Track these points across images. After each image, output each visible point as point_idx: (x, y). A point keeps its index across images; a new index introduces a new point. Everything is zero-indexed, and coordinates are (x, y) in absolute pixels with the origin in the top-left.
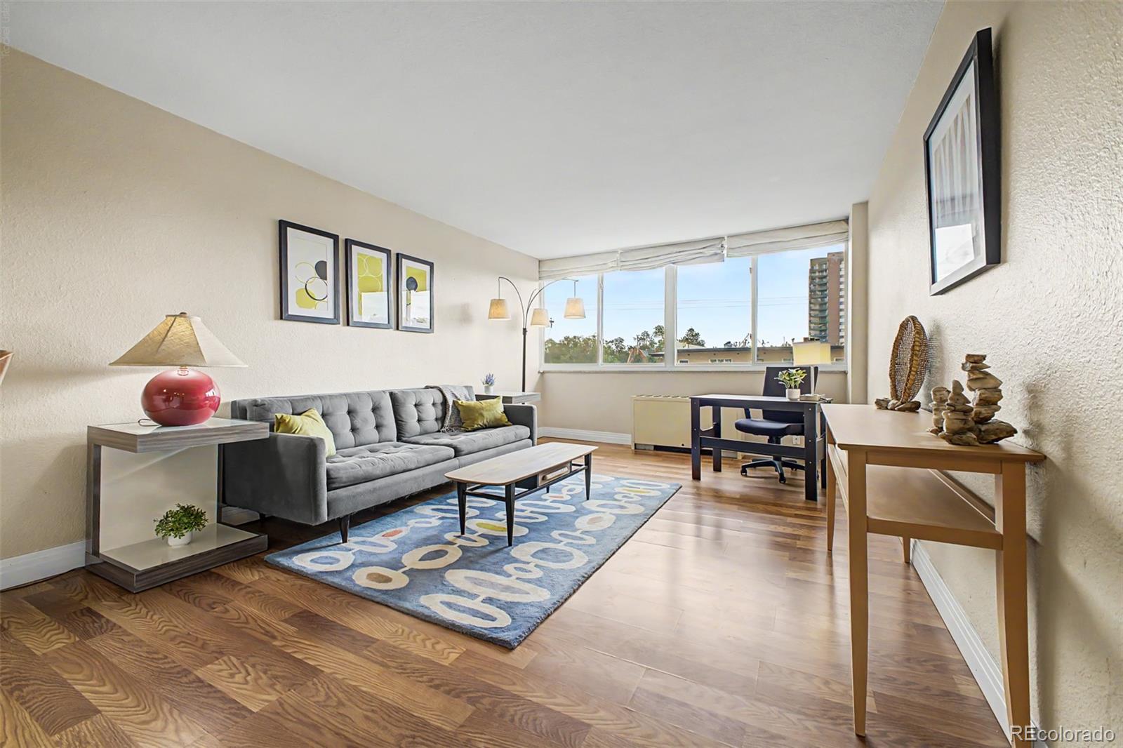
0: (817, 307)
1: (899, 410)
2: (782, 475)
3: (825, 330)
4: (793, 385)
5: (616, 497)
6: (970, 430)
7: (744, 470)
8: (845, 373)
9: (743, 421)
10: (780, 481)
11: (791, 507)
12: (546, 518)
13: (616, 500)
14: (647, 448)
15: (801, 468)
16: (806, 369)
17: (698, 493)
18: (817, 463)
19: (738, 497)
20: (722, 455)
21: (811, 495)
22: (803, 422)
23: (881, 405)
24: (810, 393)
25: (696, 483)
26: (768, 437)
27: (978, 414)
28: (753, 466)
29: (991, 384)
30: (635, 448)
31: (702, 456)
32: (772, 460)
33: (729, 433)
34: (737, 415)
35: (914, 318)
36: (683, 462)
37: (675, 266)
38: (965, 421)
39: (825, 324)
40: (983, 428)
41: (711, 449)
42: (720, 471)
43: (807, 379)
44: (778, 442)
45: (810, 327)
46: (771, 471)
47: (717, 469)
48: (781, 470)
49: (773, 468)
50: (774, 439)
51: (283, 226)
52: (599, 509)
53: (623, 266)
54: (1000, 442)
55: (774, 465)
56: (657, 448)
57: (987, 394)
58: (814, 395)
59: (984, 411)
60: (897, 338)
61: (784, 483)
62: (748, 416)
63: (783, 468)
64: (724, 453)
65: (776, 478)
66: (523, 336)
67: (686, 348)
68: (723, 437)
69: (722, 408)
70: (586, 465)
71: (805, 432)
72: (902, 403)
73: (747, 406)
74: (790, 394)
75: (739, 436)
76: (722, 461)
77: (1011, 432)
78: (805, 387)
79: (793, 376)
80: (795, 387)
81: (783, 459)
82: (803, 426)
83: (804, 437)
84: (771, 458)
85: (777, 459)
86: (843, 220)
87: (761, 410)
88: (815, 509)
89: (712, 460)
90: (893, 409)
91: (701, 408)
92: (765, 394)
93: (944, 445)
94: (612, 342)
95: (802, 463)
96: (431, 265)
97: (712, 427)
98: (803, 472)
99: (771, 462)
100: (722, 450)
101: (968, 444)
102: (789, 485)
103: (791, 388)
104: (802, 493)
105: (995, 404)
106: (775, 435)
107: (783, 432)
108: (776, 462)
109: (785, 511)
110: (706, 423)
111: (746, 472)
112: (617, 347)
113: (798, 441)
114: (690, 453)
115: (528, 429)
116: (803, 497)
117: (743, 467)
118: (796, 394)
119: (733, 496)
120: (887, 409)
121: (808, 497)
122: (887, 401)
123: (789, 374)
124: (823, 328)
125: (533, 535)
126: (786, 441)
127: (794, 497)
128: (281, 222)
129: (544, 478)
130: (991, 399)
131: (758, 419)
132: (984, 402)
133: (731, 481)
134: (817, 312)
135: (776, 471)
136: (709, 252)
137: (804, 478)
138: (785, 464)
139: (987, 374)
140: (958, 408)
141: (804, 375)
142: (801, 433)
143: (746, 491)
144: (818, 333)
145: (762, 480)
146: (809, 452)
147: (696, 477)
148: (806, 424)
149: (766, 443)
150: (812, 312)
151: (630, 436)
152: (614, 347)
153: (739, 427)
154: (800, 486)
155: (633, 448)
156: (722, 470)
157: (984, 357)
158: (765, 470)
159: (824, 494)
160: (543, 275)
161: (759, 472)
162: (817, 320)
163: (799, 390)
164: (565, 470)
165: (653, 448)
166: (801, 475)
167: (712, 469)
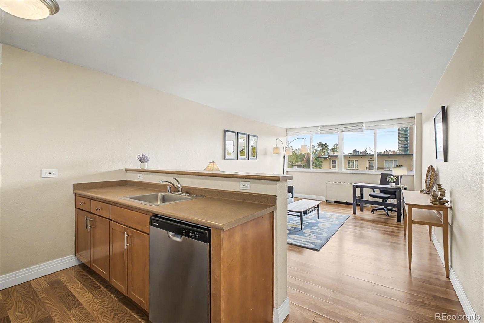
0: (403, 133)
1: (427, 194)
2: (387, 213)
3: (407, 144)
4: (392, 181)
5: (328, 218)
6: (437, 201)
7: (372, 211)
8: (413, 176)
9: (373, 193)
10: (387, 215)
11: (392, 224)
12: (307, 224)
13: (328, 219)
14: (331, 202)
15: (395, 211)
16: (398, 177)
17: (356, 219)
18: (401, 210)
19: (371, 220)
20: (364, 206)
21: (399, 220)
22: (396, 194)
23: (422, 192)
24: (399, 184)
25: (354, 215)
26: (382, 200)
27: (439, 197)
28: (376, 210)
29: (442, 191)
30: (327, 202)
31: (357, 206)
32: (383, 208)
33: (366, 197)
34: (370, 191)
35: (432, 166)
36: (349, 208)
37: (343, 132)
38: (436, 199)
39: (407, 141)
40: (441, 201)
41: (360, 203)
42: (363, 211)
43: (398, 180)
44: (386, 201)
45: (399, 142)
46: (383, 212)
47: (362, 210)
48: (387, 212)
49: (384, 211)
50: (384, 200)
51: (224, 131)
52: (323, 222)
53: (321, 132)
54: (445, 204)
55: (384, 210)
56: (335, 202)
57: (442, 193)
58: (400, 185)
59: (441, 197)
60: (428, 171)
61: (388, 216)
62: (374, 191)
63: (388, 211)
64: (365, 205)
65: (385, 214)
66: (283, 159)
67: (335, 154)
68: (364, 199)
69: (364, 189)
70: (318, 207)
71: (397, 198)
72: (428, 192)
73: (374, 189)
74: (391, 184)
75: (370, 199)
76: (364, 208)
77: (447, 202)
78: (397, 182)
79: (392, 178)
80: (393, 182)
81: (388, 208)
82: (396, 196)
83: (396, 200)
84: (383, 207)
85: (386, 207)
86: (413, 117)
87: (379, 190)
88: (400, 225)
89: (360, 208)
90: (425, 193)
91: (357, 188)
92: (380, 184)
93: (431, 204)
94: (296, 150)
95: (395, 209)
96: (257, 137)
97: (360, 195)
98: (396, 213)
99: (383, 209)
100: (364, 204)
101: (437, 204)
102: (390, 217)
103: (391, 182)
104: (395, 220)
105: (444, 195)
106: (385, 199)
107: (388, 198)
108: (385, 209)
109: (388, 225)
110: (358, 194)
111: (373, 212)
112: (299, 152)
113: (394, 201)
114: (352, 205)
115: (292, 194)
116: (396, 221)
117: (372, 210)
118: (393, 185)
119: (369, 220)
120: (423, 193)
121: (397, 221)
122: (424, 190)
123: (391, 178)
124: (406, 143)
125: (306, 228)
126: (389, 201)
127: (393, 221)
128: (224, 130)
129: (309, 211)
130: (443, 195)
131: (377, 193)
132: (441, 195)
133: (367, 215)
134: (403, 135)
135: (385, 212)
136: (357, 128)
137: (396, 215)
138: (389, 210)
139: (442, 188)
140: (434, 196)
141: (397, 178)
142: (395, 198)
143: (374, 218)
144: (404, 145)
145: (380, 215)
146: (398, 206)
147: (355, 213)
148: (397, 195)
149: (381, 201)
150: (400, 135)
151: (325, 197)
152: (297, 152)
153: (371, 195)
154: (395, 218)
155: (326, 202)
156: (364, 211)
157: (441, 185)
158: (380, 212)
159: (403, 220)
160: (288, 134)
161: (378, 212)
162: (403, 139)
163: (394, 183)
164: (313, 209)
165: (334, 202)
166: (395, 214)
167: (360, 211)
